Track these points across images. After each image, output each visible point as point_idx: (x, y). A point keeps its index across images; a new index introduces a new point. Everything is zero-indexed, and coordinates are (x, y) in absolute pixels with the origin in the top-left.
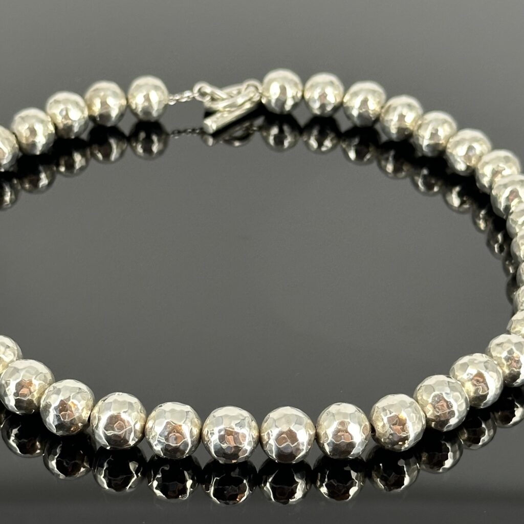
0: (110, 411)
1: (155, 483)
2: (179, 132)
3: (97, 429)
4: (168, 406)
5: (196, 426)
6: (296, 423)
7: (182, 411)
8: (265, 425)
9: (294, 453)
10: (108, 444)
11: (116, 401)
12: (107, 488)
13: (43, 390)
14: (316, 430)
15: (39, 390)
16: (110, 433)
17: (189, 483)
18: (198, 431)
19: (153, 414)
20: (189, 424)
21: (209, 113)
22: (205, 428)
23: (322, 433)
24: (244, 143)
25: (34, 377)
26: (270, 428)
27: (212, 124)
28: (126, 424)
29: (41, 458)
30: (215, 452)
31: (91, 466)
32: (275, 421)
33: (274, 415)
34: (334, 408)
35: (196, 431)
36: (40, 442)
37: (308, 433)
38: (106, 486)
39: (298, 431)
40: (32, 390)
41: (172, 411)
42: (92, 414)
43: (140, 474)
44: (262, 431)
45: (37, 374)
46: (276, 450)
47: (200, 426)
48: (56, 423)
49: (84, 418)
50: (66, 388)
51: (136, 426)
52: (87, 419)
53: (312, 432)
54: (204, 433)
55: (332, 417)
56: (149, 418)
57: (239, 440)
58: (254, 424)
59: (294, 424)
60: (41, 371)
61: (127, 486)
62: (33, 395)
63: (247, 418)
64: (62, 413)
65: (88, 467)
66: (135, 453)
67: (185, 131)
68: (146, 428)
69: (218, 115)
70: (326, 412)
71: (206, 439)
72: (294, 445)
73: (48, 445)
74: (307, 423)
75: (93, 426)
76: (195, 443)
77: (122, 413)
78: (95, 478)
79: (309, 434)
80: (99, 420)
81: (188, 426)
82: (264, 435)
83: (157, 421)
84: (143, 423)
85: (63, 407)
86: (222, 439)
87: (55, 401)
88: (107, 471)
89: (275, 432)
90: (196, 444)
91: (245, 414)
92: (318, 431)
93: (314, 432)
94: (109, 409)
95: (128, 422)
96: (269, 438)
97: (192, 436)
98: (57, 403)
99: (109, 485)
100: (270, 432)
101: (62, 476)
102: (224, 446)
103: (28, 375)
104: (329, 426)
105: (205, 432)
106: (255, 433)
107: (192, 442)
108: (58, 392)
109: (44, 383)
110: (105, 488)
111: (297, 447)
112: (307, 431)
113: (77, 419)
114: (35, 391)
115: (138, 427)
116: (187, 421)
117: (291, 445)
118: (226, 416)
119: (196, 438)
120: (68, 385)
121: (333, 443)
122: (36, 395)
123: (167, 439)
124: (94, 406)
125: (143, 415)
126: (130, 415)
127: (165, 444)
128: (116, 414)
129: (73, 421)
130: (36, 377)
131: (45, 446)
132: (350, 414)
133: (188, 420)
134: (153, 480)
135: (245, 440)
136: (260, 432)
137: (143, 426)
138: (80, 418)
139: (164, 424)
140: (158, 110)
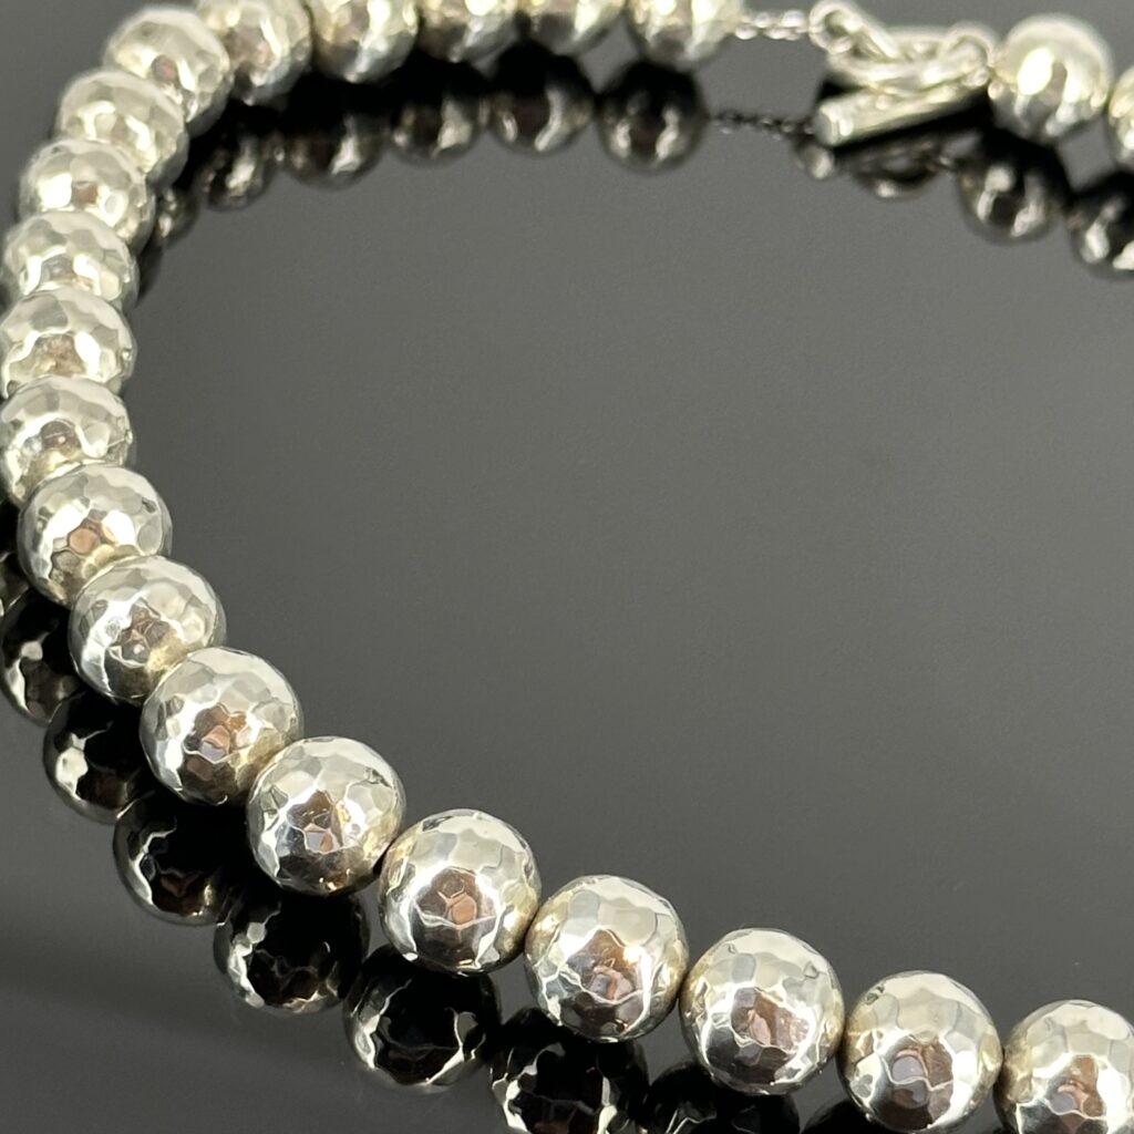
0: (446, 859)
1: (513, 1090)
2: (739, 119)
3: (396, 900)
4: (610, 887)
5: (672, 962)
6: (955, 1028)
7: (645, 912)
8: (864, 1009)
9: (930, 1111)
10: (415, 949)
11: (469, 835)
12: (371, 1065)
13: (268, 748)
14: (1004, 1061)
15: (257, 746)
16: (430, 920)
17: (608, 1114)
18: (676, 977)
19: (565, 897)
20: (658, 953)
21: (834, 88)
22: (697, 976)
23: (1019, 1075)
24: (906, 194)
25: (253, 705)
26: (877, 1024)
27: (841, 120)
28: (484, 906)
29: (208, 933)
30: (711, 1052)
31: (342, 994)
32: (897, 1006)
33: (899, 987)
34: (1069, 1013)
35: (669, 978)
36: (217, 889)
37: (981, 1064)
38: (370, 1059)
39: (957, 1052)
40: (240, 741)
41: (622, 905)
42: (390, 850)
43: (475, 1053)
44: (854, 1026)
45: (265, 698)
46: (882, 1087)
47: (684, 964)
48: (286, 852)
49: (365, 859)
50: (339, 763)
51: (507, 918)
52: (373, 862)
53: (993, 1066)
54: (692, 986)
55: (1059, 1039)
56: (546, 906)
57: (788, 1032)
58: (836, 997)
59: (948, 1028)
60: (274, 695)
61: (430, 1077)
62: (238, 756)
63: (821, 976)
64: (306, 829)
65: (335, 993)
66: (478, 990)
67: (754, 120)
68: (532, 931)
69: (861, 100)
70: (1045, 1016)
71: (695, 1005)
72: (938, 1087)
73: (238, 904)
74: (984, 1035)
75: (387, 887)
76: (661, 1008)
77: (477, 871)
78: (349, 1029)
79: (985, 1068)
80: (410, 873)
81: (653, 957)
82: (858, 1038)
83: (570, 922)
84: (527, 916)
85: (319, 810)
86: (739, 1017)
87: (299, 789)
88: (388, 1020)
89: (890, 1038)
90: (662, 1013)
91: (821, 963)
92: (1008, 1064)
93: (999, 1065)
94: (444, 851)
95: (490, 903)
96: (869, 1050)
97: (655, 989)
98: (303, 798)
99: (379, 1060)
100: (875, 1036)
101: (254, 999)
102: (742, 1041)
103: (239, 696)
104: (1046, 1060)
105: (696, 986)
106: (833, 1027)
107: (654, 1004)
108: (312, 766)
109: (276, 731)
110: (367, 1064)
111: (944, 1096)
112: (980, 1058)
113: (346, 857)
114: (245, 746)
115: (512, 922)
116: (652, 944)
117: (928, 1085)
118: (768, 958)
119: (665, 996)
120: (344, 754)
121: (1046, 1110)
122: (244, 759)
123: (586, 980)
124: (400, 831)
125: (533, 894)
126: (497, 885)
127: (577, 992)
128: (463, 872)
129: (336, 858)
130: (258, 707)
131: (230, 905)
132: (1112, 1042)
133: (657, 940)
134: (509, 1079)
135: (804, 1037)
136: (846, 1025)
137: (525, 923)
138: (355, 854)
139: (590, 935)
140: (704, 44)
